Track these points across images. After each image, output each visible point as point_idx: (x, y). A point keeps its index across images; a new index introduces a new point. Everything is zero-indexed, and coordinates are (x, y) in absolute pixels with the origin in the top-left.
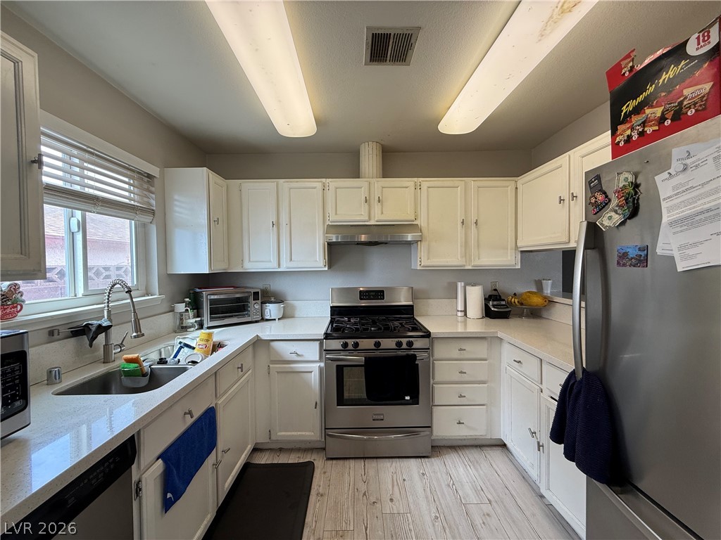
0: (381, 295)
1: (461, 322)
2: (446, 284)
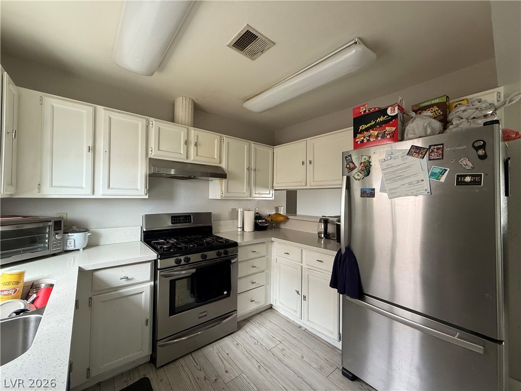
0: (188, 219)
1: (240, 235)
2: (230, 210)
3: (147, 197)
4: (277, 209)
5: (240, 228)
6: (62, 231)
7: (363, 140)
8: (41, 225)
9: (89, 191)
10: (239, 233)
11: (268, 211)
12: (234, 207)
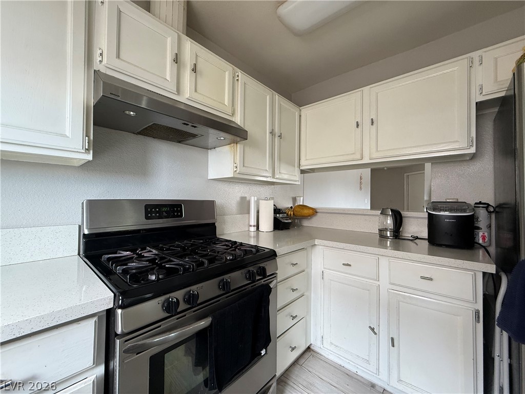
1: (254, 237)
2: (238, 199)
4: (294, 200)
5: (254, 226)
10: (252, 234)
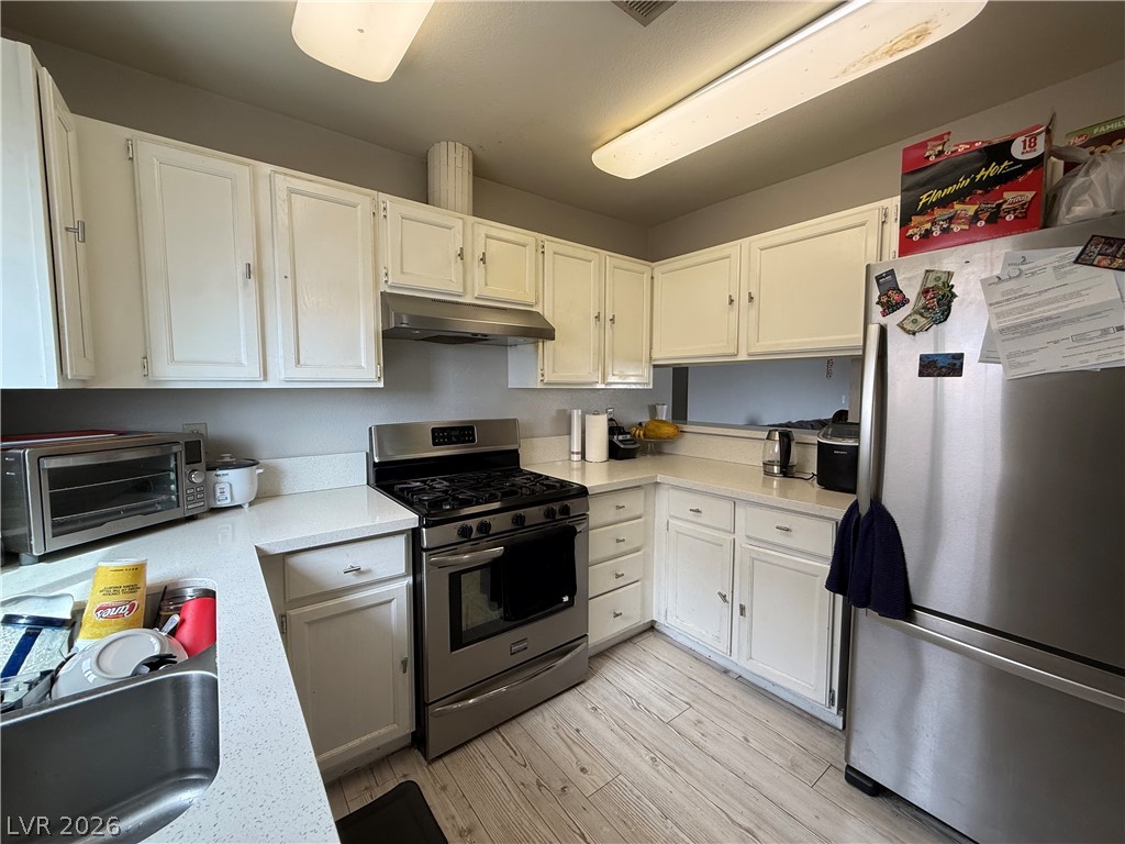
0: (469, 435)
2: (554, 413)
3: (381, 385)
4: (653, 410)
5: (577, 453)
6: (203, 464)
7: (928, 232)
8: (156, 452)
9: (256, 373)
10: (574, 464)
11: (634, 417)
12: (562, 407)
